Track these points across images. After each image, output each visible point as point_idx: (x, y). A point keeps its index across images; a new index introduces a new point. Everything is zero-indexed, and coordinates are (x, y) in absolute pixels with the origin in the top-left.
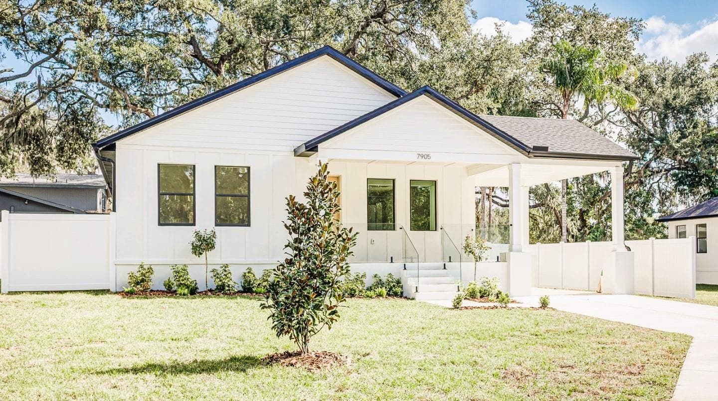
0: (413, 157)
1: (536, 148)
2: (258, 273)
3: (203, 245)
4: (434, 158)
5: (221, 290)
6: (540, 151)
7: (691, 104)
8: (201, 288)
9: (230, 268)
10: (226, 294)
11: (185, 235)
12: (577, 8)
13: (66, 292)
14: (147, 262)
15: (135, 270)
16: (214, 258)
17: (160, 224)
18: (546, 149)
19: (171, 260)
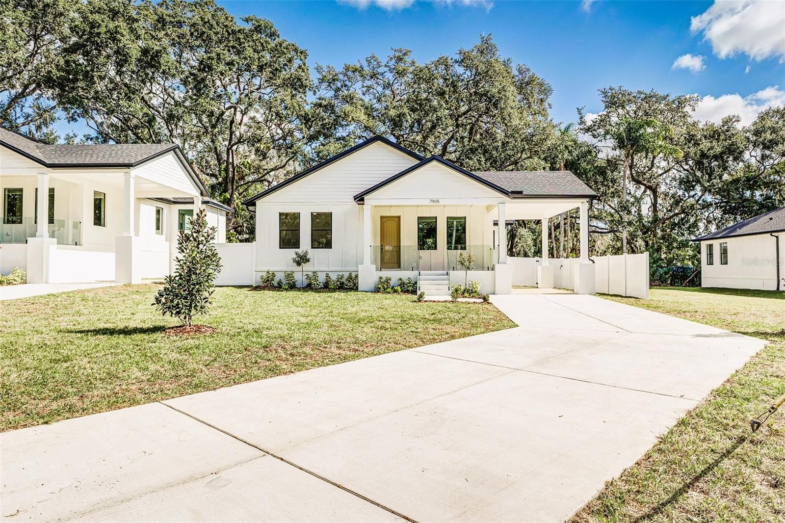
0: (427, 202)
1: (513, 192)
2: (334, 277)
3: (302, 260)
4: (442, 202)
5: (309, 287)
6: (517, 194)
7: (722, 153)
8: (298, 285)
9: (319, 274)
10: (313, 289)
11: (291, 253)
12: (640, 93)
13: (223, 286)
14: (272, 269)
15: (264, 275)
16: (307, 267)
17: (280, 248)
18: (521, 193)
19: (284, 268)
